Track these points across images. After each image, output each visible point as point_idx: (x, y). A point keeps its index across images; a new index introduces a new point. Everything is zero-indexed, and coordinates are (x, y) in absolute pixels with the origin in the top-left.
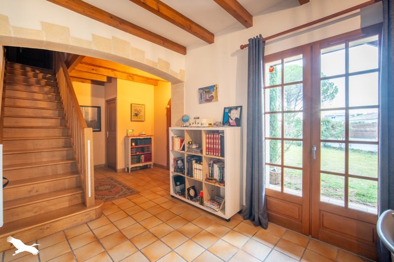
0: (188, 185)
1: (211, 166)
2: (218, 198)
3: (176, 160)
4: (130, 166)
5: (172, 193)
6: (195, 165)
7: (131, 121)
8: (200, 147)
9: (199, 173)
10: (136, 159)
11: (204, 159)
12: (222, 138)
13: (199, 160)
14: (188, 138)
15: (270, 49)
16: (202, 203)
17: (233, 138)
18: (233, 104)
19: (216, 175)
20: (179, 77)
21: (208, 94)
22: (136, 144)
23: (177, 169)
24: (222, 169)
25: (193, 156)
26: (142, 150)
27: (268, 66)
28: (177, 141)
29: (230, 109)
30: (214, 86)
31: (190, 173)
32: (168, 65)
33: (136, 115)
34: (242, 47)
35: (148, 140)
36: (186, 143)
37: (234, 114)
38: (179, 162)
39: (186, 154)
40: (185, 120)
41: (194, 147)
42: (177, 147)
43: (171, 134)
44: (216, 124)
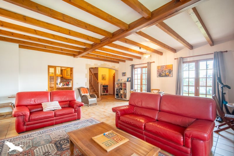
0: (119, 95)
1: (124, 90)
2: (125, 97)
3: (116, 90)
4: (102, 94)
5: (115, 98)
6: (121, 90)
7: (102, 80)
8: (122, 87)
9: (122, 92)
10: (104, 92)
11: (123, 89)
12: (126, 84)
13: (122, 89)
14: (119, 85)
15: (136, 66)
16: (122, 98)
17: (128, 84)
18: (129, 77)
19: (125, 92)
20: (117, 70)
21: (124, 74)
22: (104, 87)
23: (117, 92)
24: (126, 91)
25: (121, 89)
26: (105, 89)
27: (135, 70)
28: (117, 85)
29: (129, 78)
30: (125, 73)
31: (120, 92)
32: (115, 67)
33: (103, 78)
34: (131, 65)
35: (107, 86)
36: (119, 86)
37: (129, 79)
38: (117, 90)
39: (119, 88)
40: (119, 80)
41: (121, 86)
42: (117, 87)
43: (115, 84)
44: (125, 82)
